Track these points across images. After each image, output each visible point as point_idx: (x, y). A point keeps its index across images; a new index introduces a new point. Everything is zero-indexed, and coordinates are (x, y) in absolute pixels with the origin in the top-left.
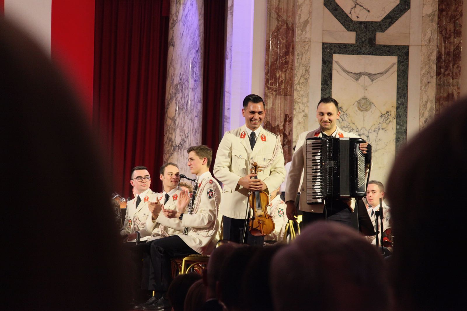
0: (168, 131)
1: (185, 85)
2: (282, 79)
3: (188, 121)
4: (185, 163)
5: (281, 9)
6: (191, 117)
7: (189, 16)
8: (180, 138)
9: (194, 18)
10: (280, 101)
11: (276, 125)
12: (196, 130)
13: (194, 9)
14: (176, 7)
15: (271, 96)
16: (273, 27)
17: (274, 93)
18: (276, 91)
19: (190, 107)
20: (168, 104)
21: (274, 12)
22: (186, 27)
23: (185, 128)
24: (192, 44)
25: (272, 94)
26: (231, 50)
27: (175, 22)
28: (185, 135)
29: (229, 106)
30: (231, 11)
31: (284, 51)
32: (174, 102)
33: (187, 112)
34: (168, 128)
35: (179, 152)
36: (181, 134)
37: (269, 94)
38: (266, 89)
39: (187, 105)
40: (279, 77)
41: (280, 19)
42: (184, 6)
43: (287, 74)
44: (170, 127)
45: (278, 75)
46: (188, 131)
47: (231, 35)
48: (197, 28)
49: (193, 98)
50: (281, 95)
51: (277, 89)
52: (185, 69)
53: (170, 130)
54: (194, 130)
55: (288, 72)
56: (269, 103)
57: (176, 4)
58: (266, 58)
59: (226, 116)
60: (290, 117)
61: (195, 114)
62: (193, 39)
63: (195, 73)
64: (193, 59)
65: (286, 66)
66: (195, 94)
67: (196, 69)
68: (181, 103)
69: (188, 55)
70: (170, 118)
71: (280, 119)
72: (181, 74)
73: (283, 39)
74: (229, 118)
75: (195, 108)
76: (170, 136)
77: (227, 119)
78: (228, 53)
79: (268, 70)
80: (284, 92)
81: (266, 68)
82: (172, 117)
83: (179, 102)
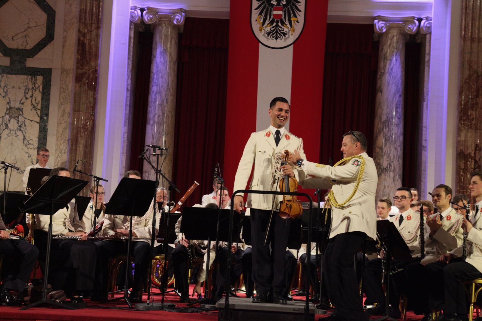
0: (377, 158)
1: (391, 122)
2: (473, 116)
3: (393, 149)
4: (391, 183)
5: (473, 61)
6: (395, 146)
7: (394, 69)
8: (387, 163)
9: (398, 70)
10: (471, 134)
11: (468, 153)
12: (399, 156)
13: (398, 64)
14: (384, 62)
15: (464, 130)
16: (466, 75)
17: (467, 128)
18: (468, 126)
19: (395, 139)
20: (377, 137)
21: (466, 64)
22: (391, 77)
23: (391, 155)
24: (396, 90)
25: (465, 128)
26: (427, 94)
27: (383, 74)
28: (391, 160)
29: (426, 138)
30: (428, 64)
31: (474, 94)
32: (382, 134)
33: (392, 143)
34: (377, 155)
35: (386, 174)
36: (388, 159)
37: (462, 128)
38: (460, 124)
39: (392, 137)
40: (471, 115)
41: (471, 69)
42: (391, 61)
43: (477, 113)
44: (379, 154)
45: (469, 113)
46: (393, 157)
47: (428, 83)
48: (400, 78)
49: (397, 132)
50: (472, 129)
51: (469, 125)
52: (391, 109)
53: (379, 156)
54: (398, 157)
55: (478, 111)
56: (462, 135)
57: (384, 60)
58: (460, 100)
59: (424, 146)
60: (480, 146)
61: (398, 143)
62: (397, 86)
63: (398, 113)
64: (397, 102)
65: (476, 106)
66: (398, 129)
67: (399, 110)
68: (387, 135)
69: (393, 99)
70: (379, 147)
71: (472, 148)
72: (387, 113)
73: (474, 85)
74: (426, 147)
75: (398, 140)
76: (378, 161)
77: (424, 148)
78: (425, 97)
79: (462, 109)
80: (474, 127)
81: (460, 108)
82: (380, 146)
83: (386, 135)
